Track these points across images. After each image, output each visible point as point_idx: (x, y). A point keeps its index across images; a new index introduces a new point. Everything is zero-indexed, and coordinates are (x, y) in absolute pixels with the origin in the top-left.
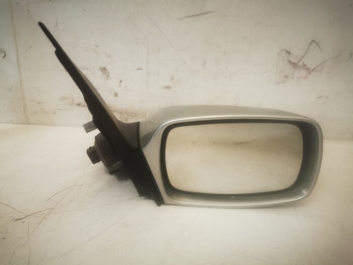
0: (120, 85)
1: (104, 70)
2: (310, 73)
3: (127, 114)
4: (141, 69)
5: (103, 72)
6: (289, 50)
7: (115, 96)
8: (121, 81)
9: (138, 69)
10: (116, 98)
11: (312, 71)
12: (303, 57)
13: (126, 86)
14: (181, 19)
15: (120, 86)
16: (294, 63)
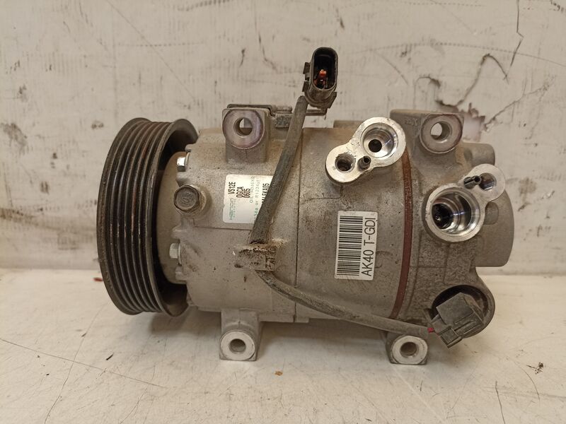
0: (52, 164)
1: (12, 129)
2: (486, 128)
3: (75, 233)
4: (102, 126)
5: (9, 133)
6: (435, 77)
7: (42, 190)
8: (55, 156)
9: (94, 126)
10: (44, 195)
11: (490, 122)
12: (469, 91)
13: (68, 167)
14: (188, 10)
15: (54, 167)
16: (449, 106)
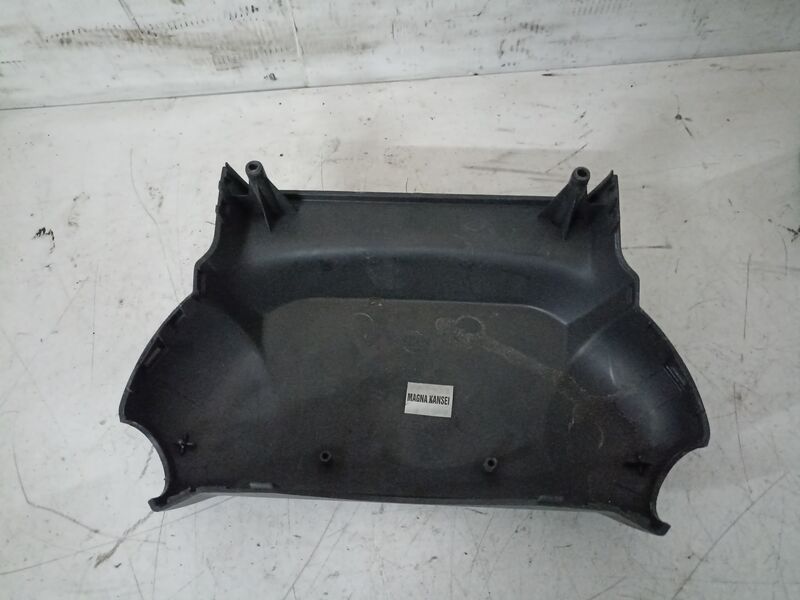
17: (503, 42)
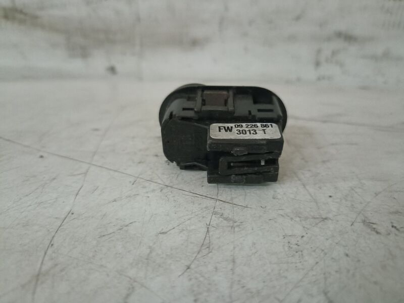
17: (319, 51)
